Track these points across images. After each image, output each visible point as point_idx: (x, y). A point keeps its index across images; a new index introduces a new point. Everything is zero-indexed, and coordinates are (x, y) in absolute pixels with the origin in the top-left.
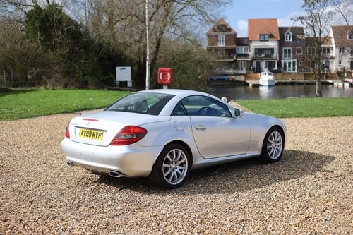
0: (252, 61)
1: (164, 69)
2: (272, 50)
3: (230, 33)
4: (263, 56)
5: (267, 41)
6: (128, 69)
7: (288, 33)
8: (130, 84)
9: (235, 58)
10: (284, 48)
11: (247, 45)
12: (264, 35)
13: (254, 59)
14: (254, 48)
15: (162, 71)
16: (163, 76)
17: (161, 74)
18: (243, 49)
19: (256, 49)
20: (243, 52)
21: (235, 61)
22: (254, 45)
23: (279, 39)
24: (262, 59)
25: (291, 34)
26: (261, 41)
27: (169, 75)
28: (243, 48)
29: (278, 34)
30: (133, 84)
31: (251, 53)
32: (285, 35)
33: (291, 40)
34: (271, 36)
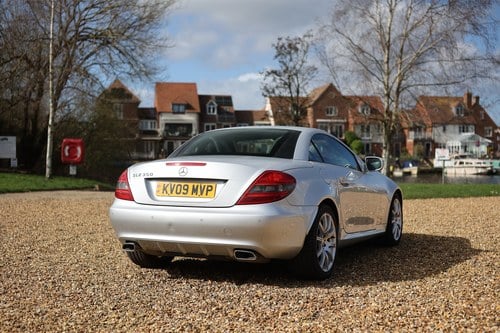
0: (162, 141)
1: (72, 140)
2: (189, 126)
3: (130, 101)
4: (177, 134)
5: (183, 113)
6: (12, 140)
7: (212, 104)
8: (14, 163)
9: (137, 135)
10: (206, 124)
11: (155, 118)
12: (179, 105)
13: (165, 138)
14: (164, 122)
15: (69, 144)
16: (69, 151)
17: (67, 148)
18: (149, 124)
19: (167, 125)
20: (149, 128)
21: (139, 140)
22: (164, 119)
23: (199, 111)
24: (176, 139)
25: (216, 105)
26: (174, 113)
27: (79, 149)
28: (149, 122)
29: (198, 105)
30: (19, 164)
31: (161, 130)
32: (208, 106)
33: (215, 113)
34: (188, 107)
